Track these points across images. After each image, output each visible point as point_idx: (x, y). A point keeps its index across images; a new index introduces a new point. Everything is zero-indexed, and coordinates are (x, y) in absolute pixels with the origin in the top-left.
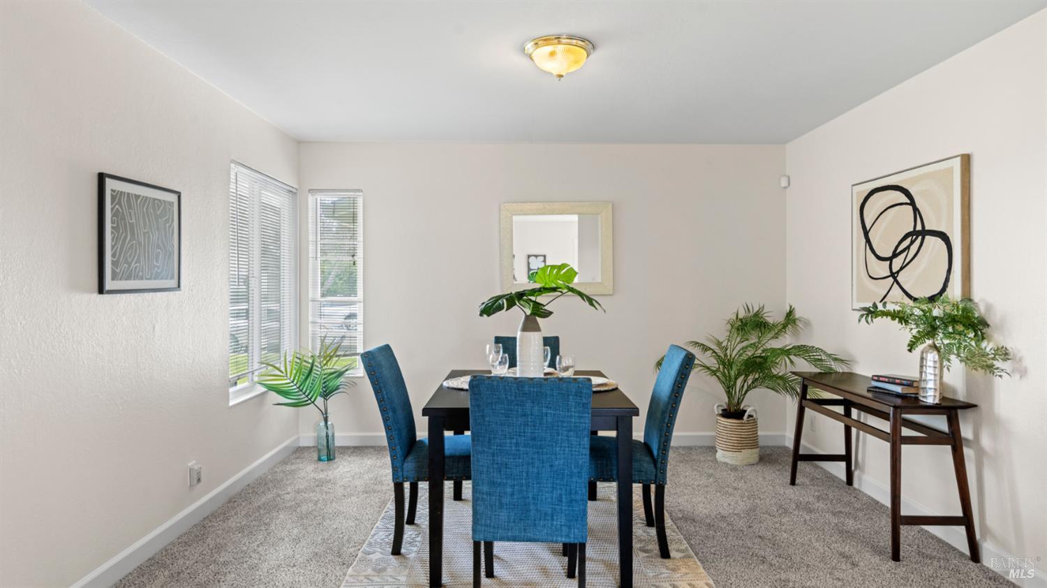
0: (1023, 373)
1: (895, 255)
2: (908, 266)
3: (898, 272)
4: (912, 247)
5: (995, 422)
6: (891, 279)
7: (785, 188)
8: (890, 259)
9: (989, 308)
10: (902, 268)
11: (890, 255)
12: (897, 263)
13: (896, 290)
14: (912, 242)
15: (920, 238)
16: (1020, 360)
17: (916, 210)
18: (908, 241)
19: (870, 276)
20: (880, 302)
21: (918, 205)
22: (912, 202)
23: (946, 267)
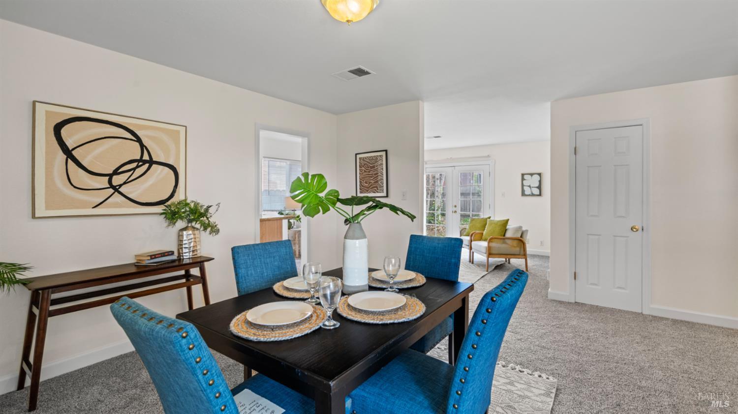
1: (116, 172)
2: (130, 183)
3: (120, 186)
4: (137, 170)
6: (112, 191)
8: (110, 176)
10: (125, 183)
11: (111, 172)
12: (117, 180)
13: (117, 198)
14: (138, 167)
15: (147, 165)
17: (142, 146)
18: (134, 165)
19: (75, 187)
20: (93, 208)
21: (145, 142)
22: (139, 140)
23: (173, 184)
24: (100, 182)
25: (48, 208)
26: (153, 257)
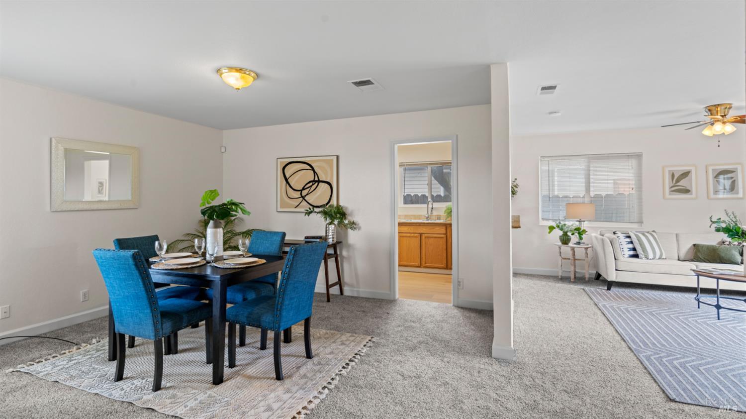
0: (360, 228)
1: (304, 189)
2: (311, 193)
3: (305, 196)
4: (312, 187)
5: (349, 246)
6: (302, 199)
7: (223, 152)
8: (301, 191)
9: (346, 208)
10: (307, 194)
11: (301, 189)
12: (304, 193)
13: (304, 203)
14: (313, 185)
15: (317, 183)
16: (358, 224)
17: (315, 172)
18: (311, 184)
19: (289, 197)
20: (296, 207)
21: (316, 170)
22: (313, 169)
23: (330, 194)
24: (298, 195)
25: (281, 207)
26: (307, 238)
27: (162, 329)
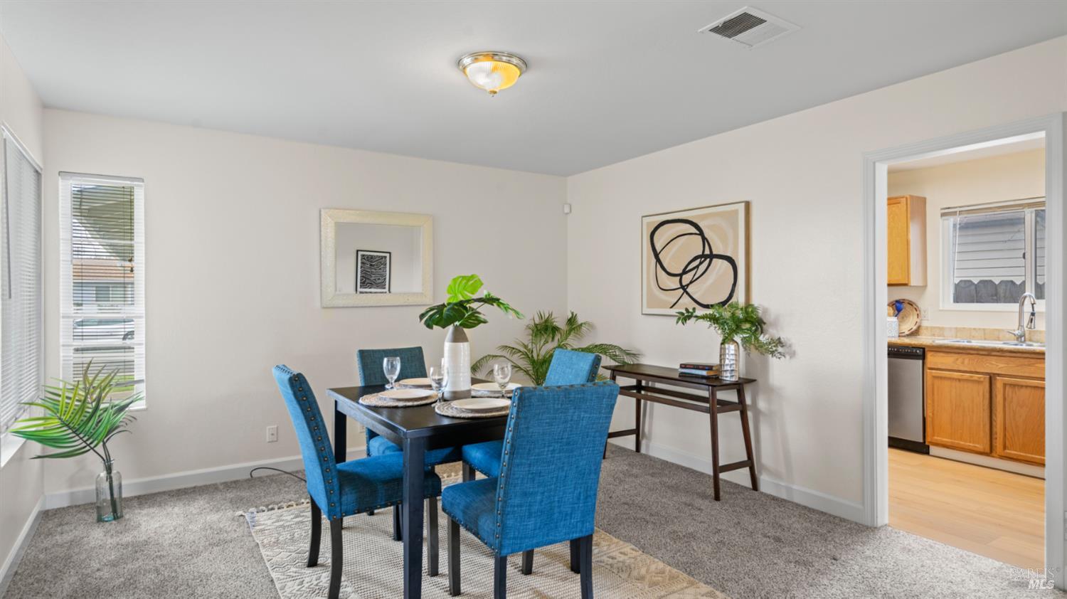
0: (793, 354)
1: (685, 272)
2: (698, 280)
3: (688, 285)
4: (700, 267)
5: (770, 391)
6: (681, 291)
7: (567, 214)
8: (681, 275)
9: (765, 311)
10: (691, 282)
11: (680, 272)
12: (686, 279)
13: (686, 299)
14: (701, 263)
15: (708, 260)
16: (790, 346)
17: (704, 239)
18: (697, 262)
19: (660, 288)
20: (671, 307)
21: (706, 236)
22: (701, 233)
23: (732, 282)
24: (674, 282)
25: (649, 306)
26: (683, 366)
27: (341, 504)
